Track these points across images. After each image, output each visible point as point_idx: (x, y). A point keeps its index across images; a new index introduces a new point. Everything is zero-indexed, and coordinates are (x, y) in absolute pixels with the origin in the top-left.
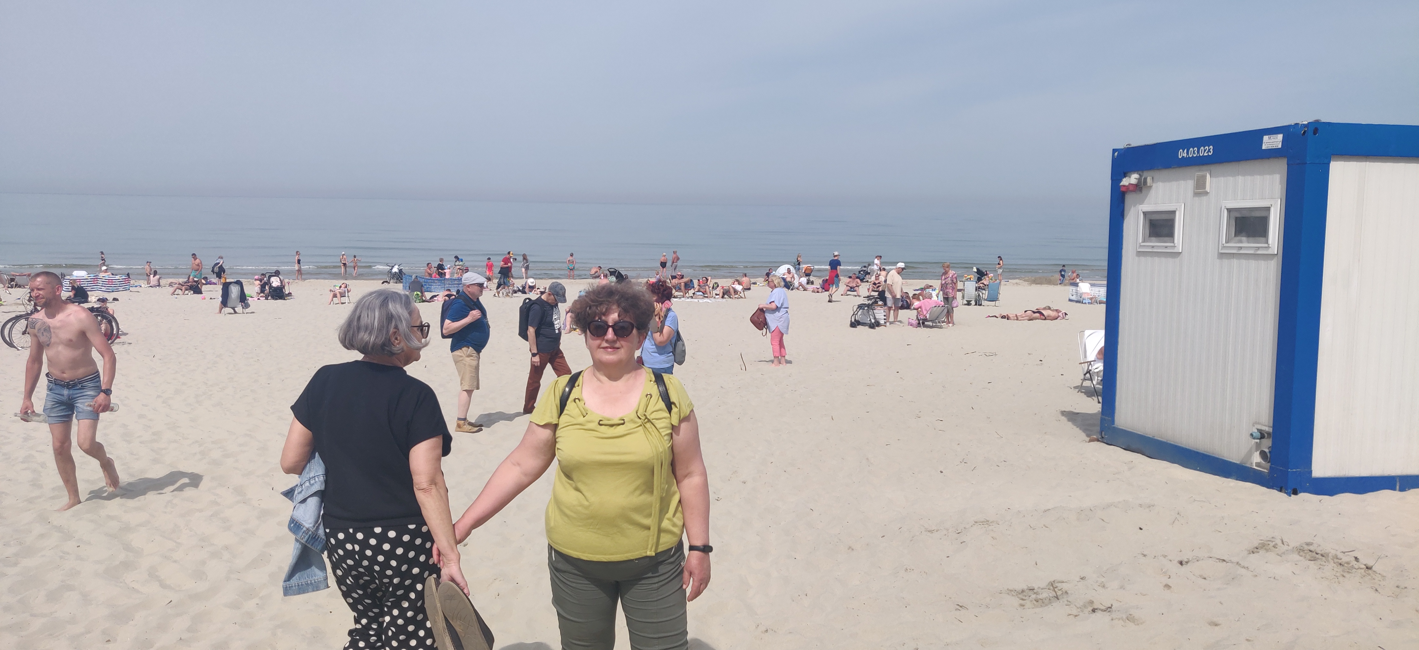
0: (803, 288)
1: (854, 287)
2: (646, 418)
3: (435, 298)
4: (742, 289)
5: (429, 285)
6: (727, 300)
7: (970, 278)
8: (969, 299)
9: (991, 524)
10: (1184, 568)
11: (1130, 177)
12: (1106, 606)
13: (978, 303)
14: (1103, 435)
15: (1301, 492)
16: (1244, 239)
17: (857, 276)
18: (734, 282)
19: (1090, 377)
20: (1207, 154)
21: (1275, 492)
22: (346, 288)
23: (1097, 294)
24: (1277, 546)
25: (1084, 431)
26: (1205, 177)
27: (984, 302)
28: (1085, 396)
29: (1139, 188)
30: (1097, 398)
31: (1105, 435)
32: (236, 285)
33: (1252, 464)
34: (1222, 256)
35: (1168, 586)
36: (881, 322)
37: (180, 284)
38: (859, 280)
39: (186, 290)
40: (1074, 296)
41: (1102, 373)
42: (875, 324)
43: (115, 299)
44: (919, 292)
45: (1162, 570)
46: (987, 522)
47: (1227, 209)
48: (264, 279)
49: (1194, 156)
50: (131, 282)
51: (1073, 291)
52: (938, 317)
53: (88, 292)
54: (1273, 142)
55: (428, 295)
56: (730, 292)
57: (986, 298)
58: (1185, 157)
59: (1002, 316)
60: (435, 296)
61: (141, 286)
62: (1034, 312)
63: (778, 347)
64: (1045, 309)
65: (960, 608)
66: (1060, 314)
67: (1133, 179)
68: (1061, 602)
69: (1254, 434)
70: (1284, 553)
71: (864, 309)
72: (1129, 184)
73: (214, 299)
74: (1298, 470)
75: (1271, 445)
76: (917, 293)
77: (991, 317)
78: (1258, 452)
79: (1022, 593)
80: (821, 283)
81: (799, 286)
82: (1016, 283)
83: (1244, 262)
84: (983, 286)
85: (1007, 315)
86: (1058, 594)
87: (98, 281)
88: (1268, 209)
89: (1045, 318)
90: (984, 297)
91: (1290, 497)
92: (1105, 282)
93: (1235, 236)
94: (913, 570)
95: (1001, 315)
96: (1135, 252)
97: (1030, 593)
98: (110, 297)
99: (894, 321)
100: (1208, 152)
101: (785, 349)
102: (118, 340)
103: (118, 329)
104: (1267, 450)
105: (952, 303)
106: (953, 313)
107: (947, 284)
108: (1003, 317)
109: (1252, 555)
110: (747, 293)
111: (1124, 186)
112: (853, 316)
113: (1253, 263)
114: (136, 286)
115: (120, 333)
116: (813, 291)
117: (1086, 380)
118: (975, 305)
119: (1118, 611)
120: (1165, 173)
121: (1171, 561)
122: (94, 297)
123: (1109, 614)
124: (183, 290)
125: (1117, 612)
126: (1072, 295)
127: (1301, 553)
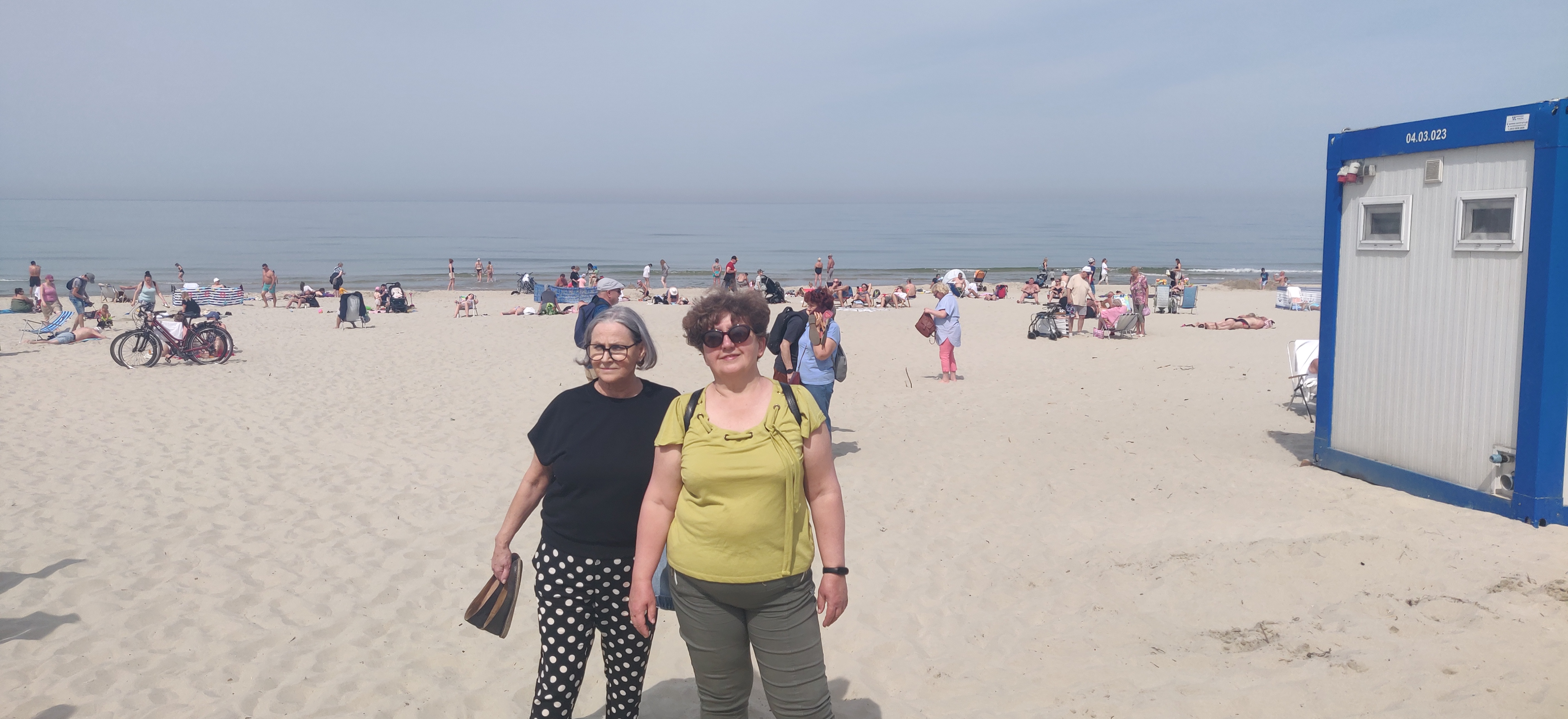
0: (974, 295)
1: (1032, 294)
2: (775, 430)
3: (569, 310)
4: (907, 297)
5: (563, 295)
6: (889, 309)
7: (1163, 283)
8: (1162, 305)
9: (1190, 558)
10: (1415, 609)
11: (1349, 166)
12: (1324, 650)
13: (1172, 310)
14: (1317, 459)
15: (1550, 524)
16: (1483, 234)
17: (1035, 281)
18: (898, 289)
19: (1301, 393)
20: (1440, 138)
21: (1519, 524)
22: (473, 299)
23: (1308, 299)
24: (1522, 584)
25: (1296, 453)
26: (1437, 164)
27: (1178, 310)
28: (1296, 414)
29: (1360, 178)
30: (1309, 417)
31: (1320, 458)
32: (356, 297)
33: (1492, 491)
34: (1457, 254)
35: (1394, 629)
36: (1063, 333)
37: (295, 296)
38: (1037, 286)
39: (302, 303)
40: (1282, 302)
41: (1316, 389)
42: (1056, 335)
43: (228, 314)
44: (1105, 298)
45: (1388, 610)
46: (1185, 556)
47: (1463, 201)
48: (384, 290)
49: (1425, 140)
50: (244, 294)
51: (1281, 296)
52: (1127, 327)
53: (200, 306)
54: (1517, 123)
55: (562, 307)
56: (893, 301)
57: (1181, 305)
58: (1414, 142)
59: (1199, 325)
60: (569, 307)
61: (255, 299)
62: (1236, 320)
63: (947, 362)
64: (1248, 316)
65: (1156, 652)
66: (1266, 322)
67: (1353, 168)
68: (1272, 645)
69: (1495, 458)
70: (1530, 592)
71: (1044, 318)
72: (1348, 173)
73: (332, 312)
74: (1546, 498)
75: (1514, 470)
76: (1103, 300)
77: (1187, 326)
78: (1499, 478)
79: (1226, 636)
80: (995, 289)
81: (970, 293)
82: (1216, 288)
83: (1482, 261)
84: (1177, 292)
85: (1205, 324)
86: (1268, 636)
87: (210, 294)
88: (1511, 200)
89: (1249, 327)
90: (1179, 304)
91: (1537, 529)
92: (1320, 286)
93: (1472, 232)
94: (1102, 608)
95: (1198, 323)
96: (1355, 251)
97: (1236, 635)
98: (222, 311)
99: (1078, 332)
100: (1440, 136)
101: (955, 363)
102: (232, 358)
103: (232, 345)
104: (1509, 476)
105: (1142, 311)
106: (1144, 322)
107: (1136, 291)
108: (1201, 326)
109: (1493, 594)
110: (912, 301)
111: (1342, 176)
112: (1031, 326)
113: (1494, 262)
114: (250, 299)
115: (234, 349)
116: (986, 299)
117: (1297, 396)
118: (1169, 313)
119: (1338, 656)
120: (1390, 161)
121: (1398, 600)
122: (206, 311)
123: (1327, 659)
124: (299, 303)
125: (1336, 657)
126: (1280, 301)
127: (1551, 593)
